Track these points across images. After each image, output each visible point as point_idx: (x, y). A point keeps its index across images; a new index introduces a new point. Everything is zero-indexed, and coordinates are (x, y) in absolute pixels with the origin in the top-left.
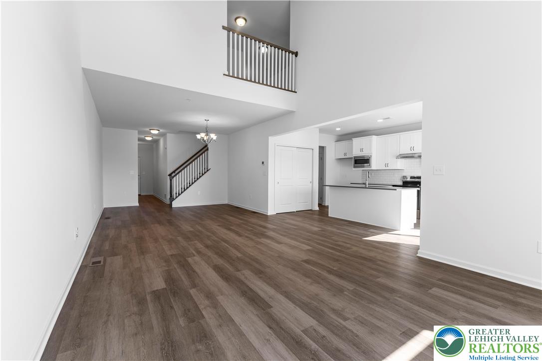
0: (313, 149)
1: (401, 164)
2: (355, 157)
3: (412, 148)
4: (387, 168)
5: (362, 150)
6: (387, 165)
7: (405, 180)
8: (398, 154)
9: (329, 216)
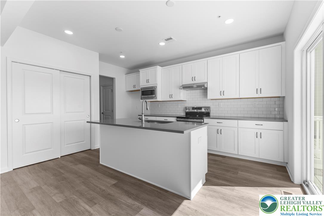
0: (90, 76)
1: (183, 95)
2: (142, 89)
3: (193, 79)
4: (171, 99)
5: (148, 81)
6: (171, 96)
7: (188, 111)
8: (181, 85)
9: (100, 163)
